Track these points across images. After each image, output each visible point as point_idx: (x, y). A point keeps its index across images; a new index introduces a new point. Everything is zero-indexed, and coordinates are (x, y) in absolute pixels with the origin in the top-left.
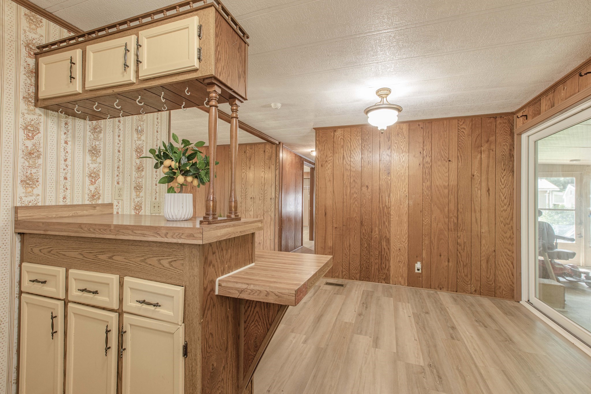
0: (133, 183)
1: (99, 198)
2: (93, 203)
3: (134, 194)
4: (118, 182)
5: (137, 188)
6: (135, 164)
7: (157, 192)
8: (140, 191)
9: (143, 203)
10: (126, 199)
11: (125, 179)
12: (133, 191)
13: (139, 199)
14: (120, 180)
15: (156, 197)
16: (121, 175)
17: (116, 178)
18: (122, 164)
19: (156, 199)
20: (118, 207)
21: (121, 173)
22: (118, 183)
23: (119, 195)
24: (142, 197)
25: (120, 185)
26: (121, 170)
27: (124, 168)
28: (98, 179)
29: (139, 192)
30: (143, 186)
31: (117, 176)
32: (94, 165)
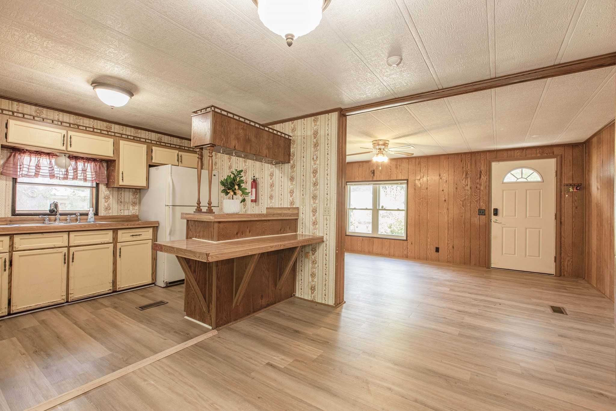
0: (311, 194)
1: (294, 204)
2: (291, 207)
3: (312, 201)
5: (314, 197)
6: (312, 182)
7: (328, 200)
9: (318, 208)
10: (307, 205)
11: (307, 192)
12: (311, 199)
13: (315, 205)
14: (304, 193)
15: (327, 203)
16: (304, 190)
17: (302, 192)
18: (305, 183)
19: (327, 205)
20: (303, 210)
21: (304, 189)
22: (303, 195)
23: (303, 202)
24: (317, 203)
26: (304, 187)
27: (306, 186)
28: (293, 194)
29: (315, 200)
30: (318, 196)
31: (303, 191)
32: (292, 186)
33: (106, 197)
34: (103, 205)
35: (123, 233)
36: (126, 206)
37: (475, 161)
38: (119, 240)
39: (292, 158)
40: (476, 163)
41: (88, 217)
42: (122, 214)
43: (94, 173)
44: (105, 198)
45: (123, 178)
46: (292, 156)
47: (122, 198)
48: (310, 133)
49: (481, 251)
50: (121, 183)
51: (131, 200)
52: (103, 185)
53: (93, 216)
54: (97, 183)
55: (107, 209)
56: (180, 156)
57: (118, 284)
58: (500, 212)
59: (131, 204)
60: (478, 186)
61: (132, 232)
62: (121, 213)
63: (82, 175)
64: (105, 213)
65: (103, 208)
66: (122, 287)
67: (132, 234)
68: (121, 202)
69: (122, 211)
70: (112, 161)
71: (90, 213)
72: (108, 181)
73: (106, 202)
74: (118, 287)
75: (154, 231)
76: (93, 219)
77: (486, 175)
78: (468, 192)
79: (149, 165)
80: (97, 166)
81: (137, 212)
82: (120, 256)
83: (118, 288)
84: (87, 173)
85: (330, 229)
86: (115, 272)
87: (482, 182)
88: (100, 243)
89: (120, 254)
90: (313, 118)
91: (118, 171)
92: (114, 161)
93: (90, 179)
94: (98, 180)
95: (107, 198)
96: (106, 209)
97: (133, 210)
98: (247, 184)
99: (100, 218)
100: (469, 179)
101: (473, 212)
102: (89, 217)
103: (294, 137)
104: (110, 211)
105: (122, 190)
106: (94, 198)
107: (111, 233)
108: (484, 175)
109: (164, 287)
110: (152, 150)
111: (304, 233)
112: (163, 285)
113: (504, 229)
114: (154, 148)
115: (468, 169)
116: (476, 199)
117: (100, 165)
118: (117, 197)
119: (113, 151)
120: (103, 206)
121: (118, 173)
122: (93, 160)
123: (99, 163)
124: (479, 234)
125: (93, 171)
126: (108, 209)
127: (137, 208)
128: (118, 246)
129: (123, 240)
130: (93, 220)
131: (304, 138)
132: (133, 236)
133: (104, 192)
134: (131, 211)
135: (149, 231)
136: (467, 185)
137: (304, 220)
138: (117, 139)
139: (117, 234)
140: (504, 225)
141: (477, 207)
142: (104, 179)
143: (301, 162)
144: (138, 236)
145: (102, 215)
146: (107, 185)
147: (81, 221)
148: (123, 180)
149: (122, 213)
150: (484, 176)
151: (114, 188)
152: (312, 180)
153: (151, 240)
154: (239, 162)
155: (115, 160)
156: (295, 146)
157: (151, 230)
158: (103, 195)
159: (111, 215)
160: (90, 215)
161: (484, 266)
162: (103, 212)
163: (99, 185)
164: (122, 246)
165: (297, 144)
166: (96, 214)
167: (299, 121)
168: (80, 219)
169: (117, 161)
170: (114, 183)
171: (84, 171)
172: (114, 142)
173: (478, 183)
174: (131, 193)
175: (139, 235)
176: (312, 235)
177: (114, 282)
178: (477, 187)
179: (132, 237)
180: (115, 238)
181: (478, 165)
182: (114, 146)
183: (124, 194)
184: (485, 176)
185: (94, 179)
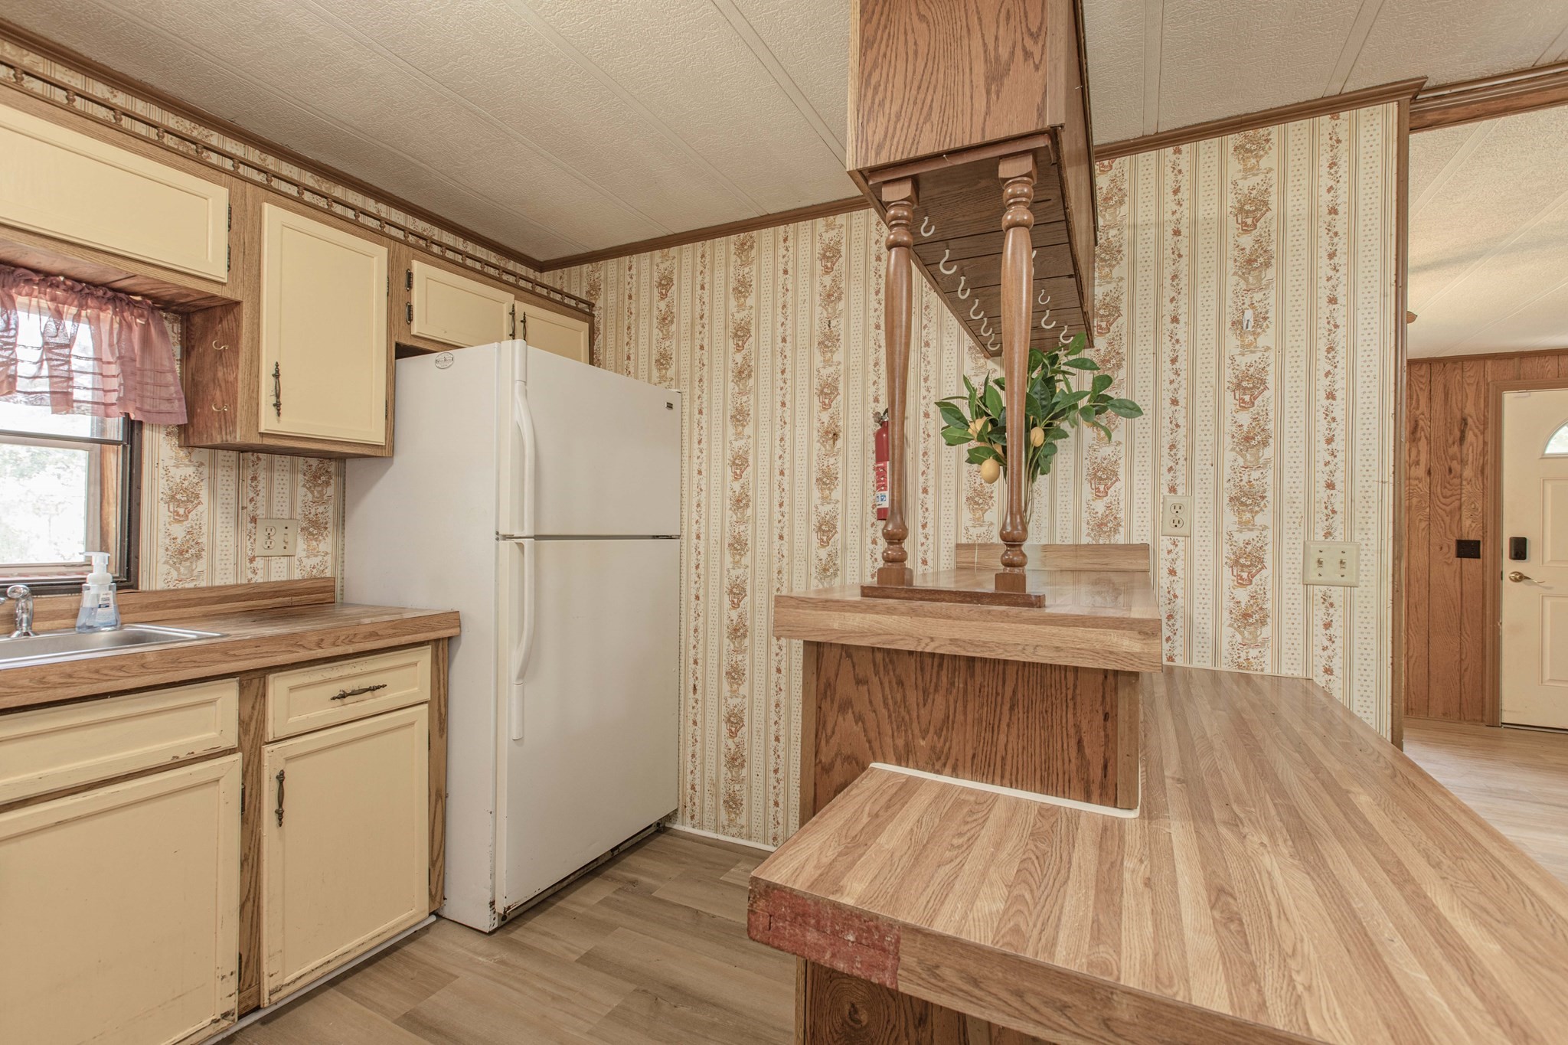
0: (1226, 485)
1: (1116, 531)
2: (1101, 542)
3: (1230, 518)
4: (1173, 487)
5: (1244, 499)
6: (1234, 429)
7: (1334, 512)
8: (1257, 509)
9: (1268, 548)
10: (1202, 533)
11: (1198, 477)
12: (1227, 509)
13: (1250, 535)
14: (1177, 482)
15: (1330, 527)
16: (1181, 468)
17: (1167, 477)
18: (1186, 436)
19: (1328, 534)
20: (1173, 556)
21: (1182, 462)
22: (1173, 490)
23: (1176, 523)
24: (1265, 528)
25: (1180, 493)
26: (1181, 455)
27: (1191, 447)
28: (1112, 484)
29: (1251, 511)
30: (1269, 495)
31: (1170, 470)
32: (1105, 451)
33: (179, 497)
34: (161, 535)
35: (292, 689)
36: (278, 539)
37: (1445, 386)
38: (272, 730)
39: (1104, 324)
40: (1446, 395)
41: (79, 602)
42: (259, 579)
43: (114, 369)
44: (173, 497)
45: (278, 396)
46: (1102, 316)
47: (259, 498)
48: (1215, 208)
49: (1466, 670)
50: (268, 422)
51: (299, 511)
52: (163, 436)
53: (111, 595)
54: (133, 421)
55: (184, 553)
56: (519, 317)
57: (266, 969)
58: (1532, 550)
59: (303, 529)
60: (1455, 465)
61: (341, 679)
62: (254, 572)
63: (45, 372)
64: (174, 574)
65: (162, 551)
66: (288, 980)
67: (336, 689)
68: (254, 520)
69: (259, 563)
70: (218, 312)
71: (94, 581)
72: (191, 412)
73: (179, 519)
74: (268, 985)
75: (438, 664)
76: (112, 609)
77: (1483, 433)
78: (1420, 485)
79: (398, 345)
80: (130, 327)
81: (329, 564)
82: (280, 814)
83: (271, 993)
84: (76, 364)
85: (1349, 648)
86: (249, 904)
87: (1468, 455)
88: (167, 759)
89: (280, 804)
90: (1233, 140)
91: (252, 362)
92: (231, 306)
93: (87, 396)
94: (138, 405)
95: (182, 499)
96: (181, 553)
97: (308, 557)
98: (839, 443)
99: (146, 601)
100: (1423, 444)
101: (1438, 548)
102: (88, 599)
103: (1112, 232)
104: (201, 565)
105: (259, 459)
106: (112, 500)
107: (227, 698)
108: (1476, 431)
109: (491, 933)
110: (410, 275)
111: (1179, 662)
112: (486, 922)
113: (1548, 602)
114: (417, 267)
115: (1418, 412)
116: (1448, 509)
117: (145, 328)
118: (233, 494)
119: (229, 254)
120: (162, 540)
121: (255, 369)
122: (110, 294)
123: (141, 316)
124: (1461, 619)
125: (107, 356)
126: (187, 556)
127: (326, 544)
128: (266, 763)
129: (297, 724)
130: (112, 619)
131: (1177, 233)
132: (343, 696)
133: (167, 470)
134: (300, 561)
135: (415, 664)
136: (1417, 463)
137: (1180, 602)
138: (248, 194)
139: (264, 696)
140: (1550, 588)
141: (1452, 532)
142: (169, 400)
143: (1157, 342)
144: (368, 693)
145: (160, 585)
146: (187, 435)
147: (37, 625)
148: (277, 405)
149: (260, 573)
150: (1476, 436)
151: (220, 451)
152: (1228, 423)
153: (426, 706)
154: (794, 349)
155: (238, 303)
156: (1120, 271)
157: (424, 658)
158: (162, 486)
159: (203, 584)
160: (93, 592)
161: (1479, 717)
162: (163, 568)
163: (141, 429)
164: (288, 760)
165: (1133, 263)
166: (127, 579)
167: (1147, 159)
168: (33, 617)
169: (246, 310)
170: (227, 420)
171: (55, 350)
172: (230, 207)
173: (1453, 458)
174: (300, 477)
175: (373, 689)
176: (1235, 669)
177: (249, 965)
178: (1450, 471)
179: (338, 702)
180: (251, 718)
181: (1454, 401)
182: (230, 226)
183: (270, 481)
184: (1479, 433)
185: (113, 397)
